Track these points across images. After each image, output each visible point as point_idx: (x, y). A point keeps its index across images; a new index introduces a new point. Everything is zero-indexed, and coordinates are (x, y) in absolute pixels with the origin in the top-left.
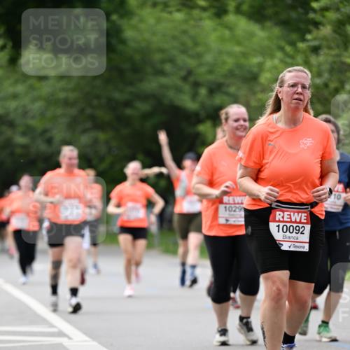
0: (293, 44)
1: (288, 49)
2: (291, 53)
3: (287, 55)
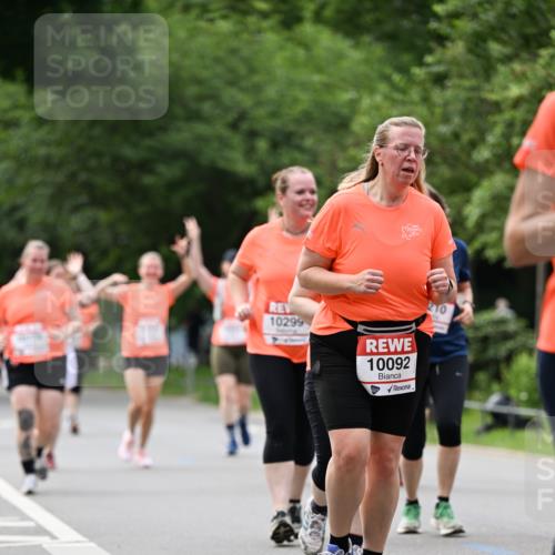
0: (404, 70)
1: (397, 78)
2: (402, 84)
3: (394, 87)
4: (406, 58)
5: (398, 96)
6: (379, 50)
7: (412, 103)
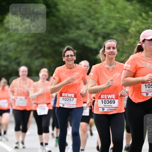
0: (146, 13)
1: (144, 15)
2: (146, 17)
4: (147, 8)
5: (144, 21)
6: (138, 6)
7: (149, 23)
